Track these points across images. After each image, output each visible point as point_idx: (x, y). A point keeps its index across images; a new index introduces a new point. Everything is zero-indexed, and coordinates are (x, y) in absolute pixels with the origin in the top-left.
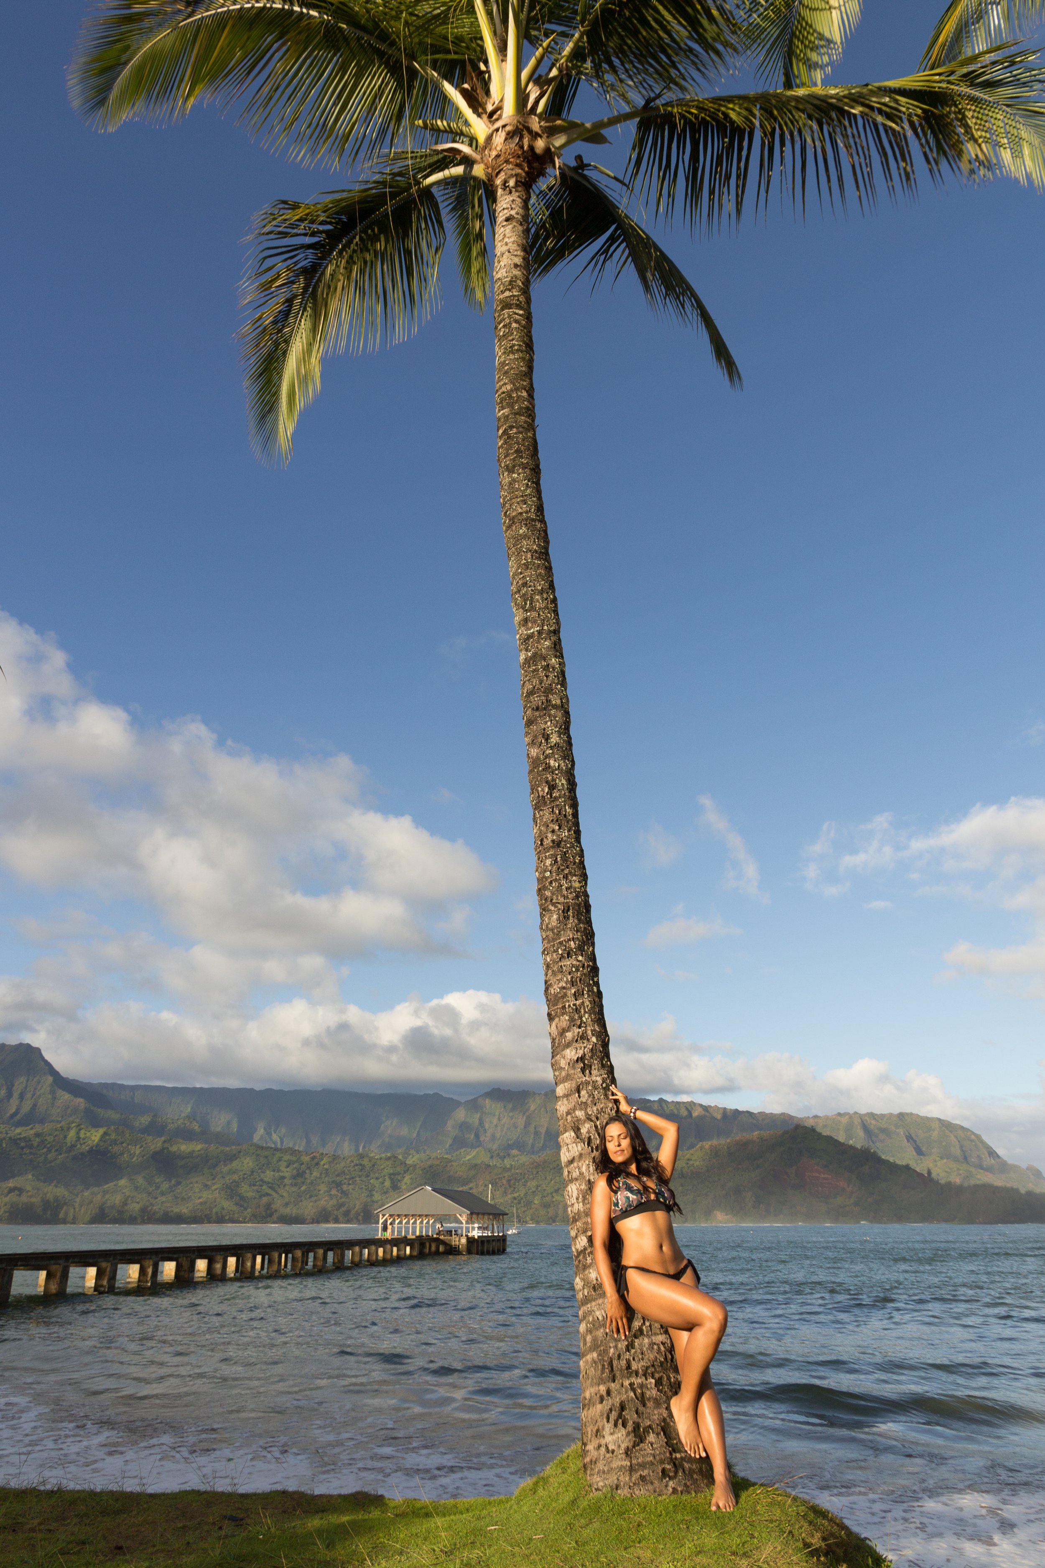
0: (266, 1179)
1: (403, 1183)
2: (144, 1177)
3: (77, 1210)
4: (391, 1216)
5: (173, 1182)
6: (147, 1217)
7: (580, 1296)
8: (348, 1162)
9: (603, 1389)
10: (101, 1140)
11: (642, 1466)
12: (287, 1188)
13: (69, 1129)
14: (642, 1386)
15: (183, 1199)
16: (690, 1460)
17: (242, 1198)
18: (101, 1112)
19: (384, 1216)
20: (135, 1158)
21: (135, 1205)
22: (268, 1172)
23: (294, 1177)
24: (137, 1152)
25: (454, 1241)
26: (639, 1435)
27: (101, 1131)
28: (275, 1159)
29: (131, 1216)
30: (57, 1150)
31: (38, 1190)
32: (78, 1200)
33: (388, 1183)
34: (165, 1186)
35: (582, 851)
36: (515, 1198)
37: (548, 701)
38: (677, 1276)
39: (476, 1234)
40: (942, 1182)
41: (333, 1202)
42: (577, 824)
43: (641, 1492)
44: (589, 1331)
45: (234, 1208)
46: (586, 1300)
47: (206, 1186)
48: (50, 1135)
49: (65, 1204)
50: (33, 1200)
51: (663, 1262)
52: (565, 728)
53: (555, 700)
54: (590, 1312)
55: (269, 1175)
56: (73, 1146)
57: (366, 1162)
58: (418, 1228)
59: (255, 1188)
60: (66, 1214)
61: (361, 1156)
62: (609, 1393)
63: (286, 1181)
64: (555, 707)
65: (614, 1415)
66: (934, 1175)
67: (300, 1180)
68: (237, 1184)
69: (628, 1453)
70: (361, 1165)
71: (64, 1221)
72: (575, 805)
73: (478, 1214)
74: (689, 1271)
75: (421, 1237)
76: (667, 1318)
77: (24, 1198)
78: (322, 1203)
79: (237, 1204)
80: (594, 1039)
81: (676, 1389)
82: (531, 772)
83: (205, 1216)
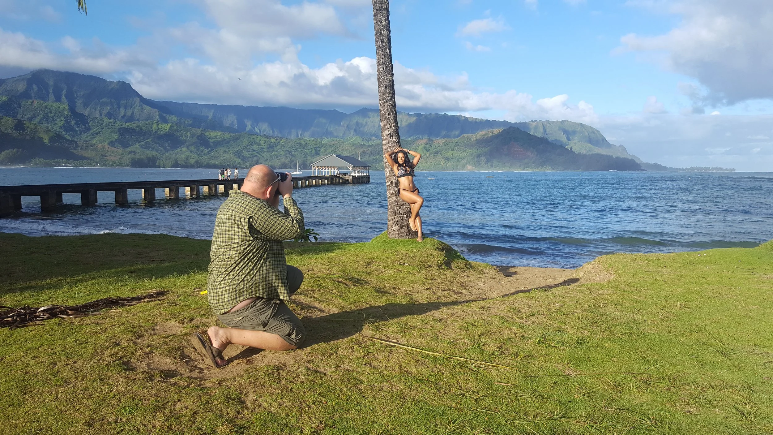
0: (254, 149)
1: (321, 152)
2: (194, 147)
3: (164, 162)
4: (317, 167)
5: (209, 149)
6: (198, 165)
7: (388, 196)
8: (294, 142)
9: (393, 217)
10: (170, 129)
11: (402, 233)
12: (265, 153)
13: (153, 124)
14: (402, 217)
15: (215, 157)
16: (413, 232)
17: (244, 157)
18: (167, 116)
19: (314, 167)
20: (188, 138)
21: (192, 159)
22: (255, 146)
23: (268, 148)
24: (189, 135)
25: (347, 178)
26: (401, 227)
27: (169, 125)
28: (258, 140)
29: (191, 164)
30: (148, 134)
31: (144, 152)
32: (164, 157)
33: (313, 151)
34: (206, 151)
35: (392, 65)
36: (374, 159)
37: (382, 7)
38: (413, 192)
39: (356, 174)
40: (577, 153)
41: (288, 160)
42: (391, 55)
43: (400, 238)
44: (390, 205)
45: (241, 162)
46: (390, 197)
47: (226, 151)
48: (143, 127)
49: (158, 159)
50: (142, 157)
51: (410, 188)
52: (387, 19)
53: (384, 7)
54: (390, 200)
55: (256, 147)
56: (156, 132)
57: (302, 142)
58: (329, 172)
59: (250, 153)
60: (159, 163)
61: (300, 139)
62: (394, 218)
63: (264, 150)
64: (384, 9)
65: (395, 223)
66: (573, 149)
67: (271, 150)
68: (241, 151)
69: (398, 230)
70: (300, 143)
71: (159, 167)
72: (390, 49)
73: (357, 167)
74: (417, 190)
75: (331, 176)
76: (409, 201)
77: (137, 156)
78: (283, 160)
79: (242, 160)
80: (394, 128)
81: (410, 217)
82: (375, 35)
83: (228, 165)
